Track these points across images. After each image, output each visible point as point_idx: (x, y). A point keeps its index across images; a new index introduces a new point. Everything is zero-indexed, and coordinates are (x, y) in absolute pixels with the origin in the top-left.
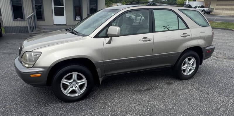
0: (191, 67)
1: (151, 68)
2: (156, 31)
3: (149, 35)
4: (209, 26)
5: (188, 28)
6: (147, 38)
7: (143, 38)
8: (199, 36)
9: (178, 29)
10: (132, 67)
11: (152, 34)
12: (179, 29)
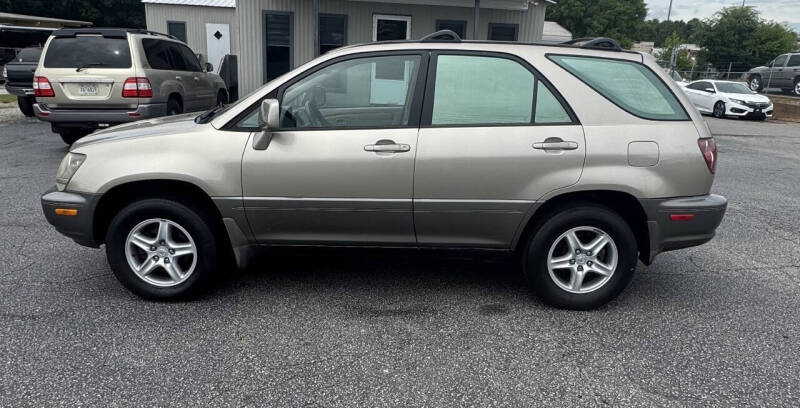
0: (593, 266)
1: (417, 244)
2: (433, 122)
3: (402, 136)
4: (691, 120)
5: (575, 120)
6: (392, 142)
7: (379, 143)
8: (624, 153)
9: (529, 121)
10: (362, 230)
11: (414, 131)
12: (533, 123)
